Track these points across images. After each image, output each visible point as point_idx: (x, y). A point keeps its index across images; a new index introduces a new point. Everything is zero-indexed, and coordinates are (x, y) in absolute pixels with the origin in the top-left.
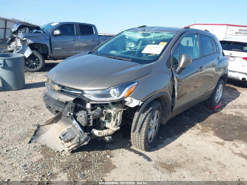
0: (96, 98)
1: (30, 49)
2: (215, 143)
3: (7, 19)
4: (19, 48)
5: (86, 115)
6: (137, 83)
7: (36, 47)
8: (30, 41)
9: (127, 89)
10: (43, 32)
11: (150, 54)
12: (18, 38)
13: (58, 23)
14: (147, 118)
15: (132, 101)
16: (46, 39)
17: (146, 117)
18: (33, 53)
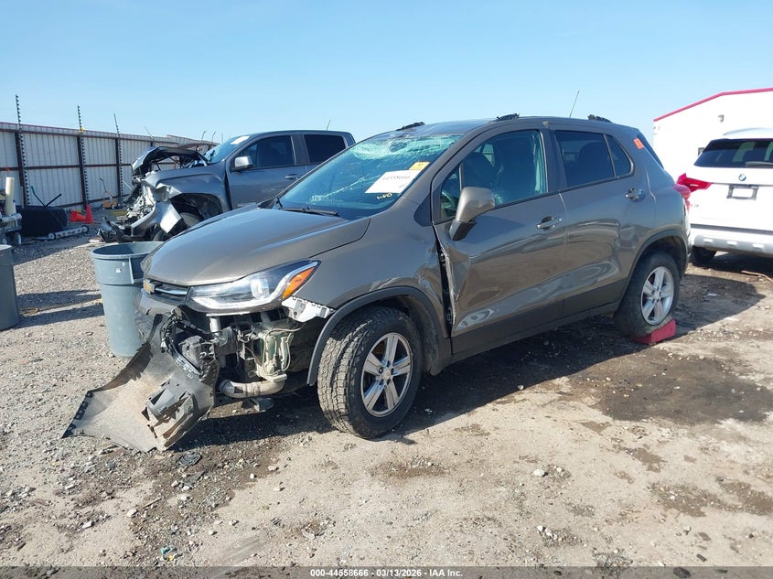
0: (220, 304)
1: (174, 209)
2: (581, 426)
3: (155, 139)
4: (149, 209)
5: (199, 345)
6: (316, 263)
7: (193, 203)
8: (173, 191)
9: (287, 276)
10: (208, 164)
11: (381, 194)
12: (147, 185)
13: (247, 138)
14: (349, 350)
15: (303, 306)
16: (215, 181)
17: (346, 347)
18: (182, 219)
